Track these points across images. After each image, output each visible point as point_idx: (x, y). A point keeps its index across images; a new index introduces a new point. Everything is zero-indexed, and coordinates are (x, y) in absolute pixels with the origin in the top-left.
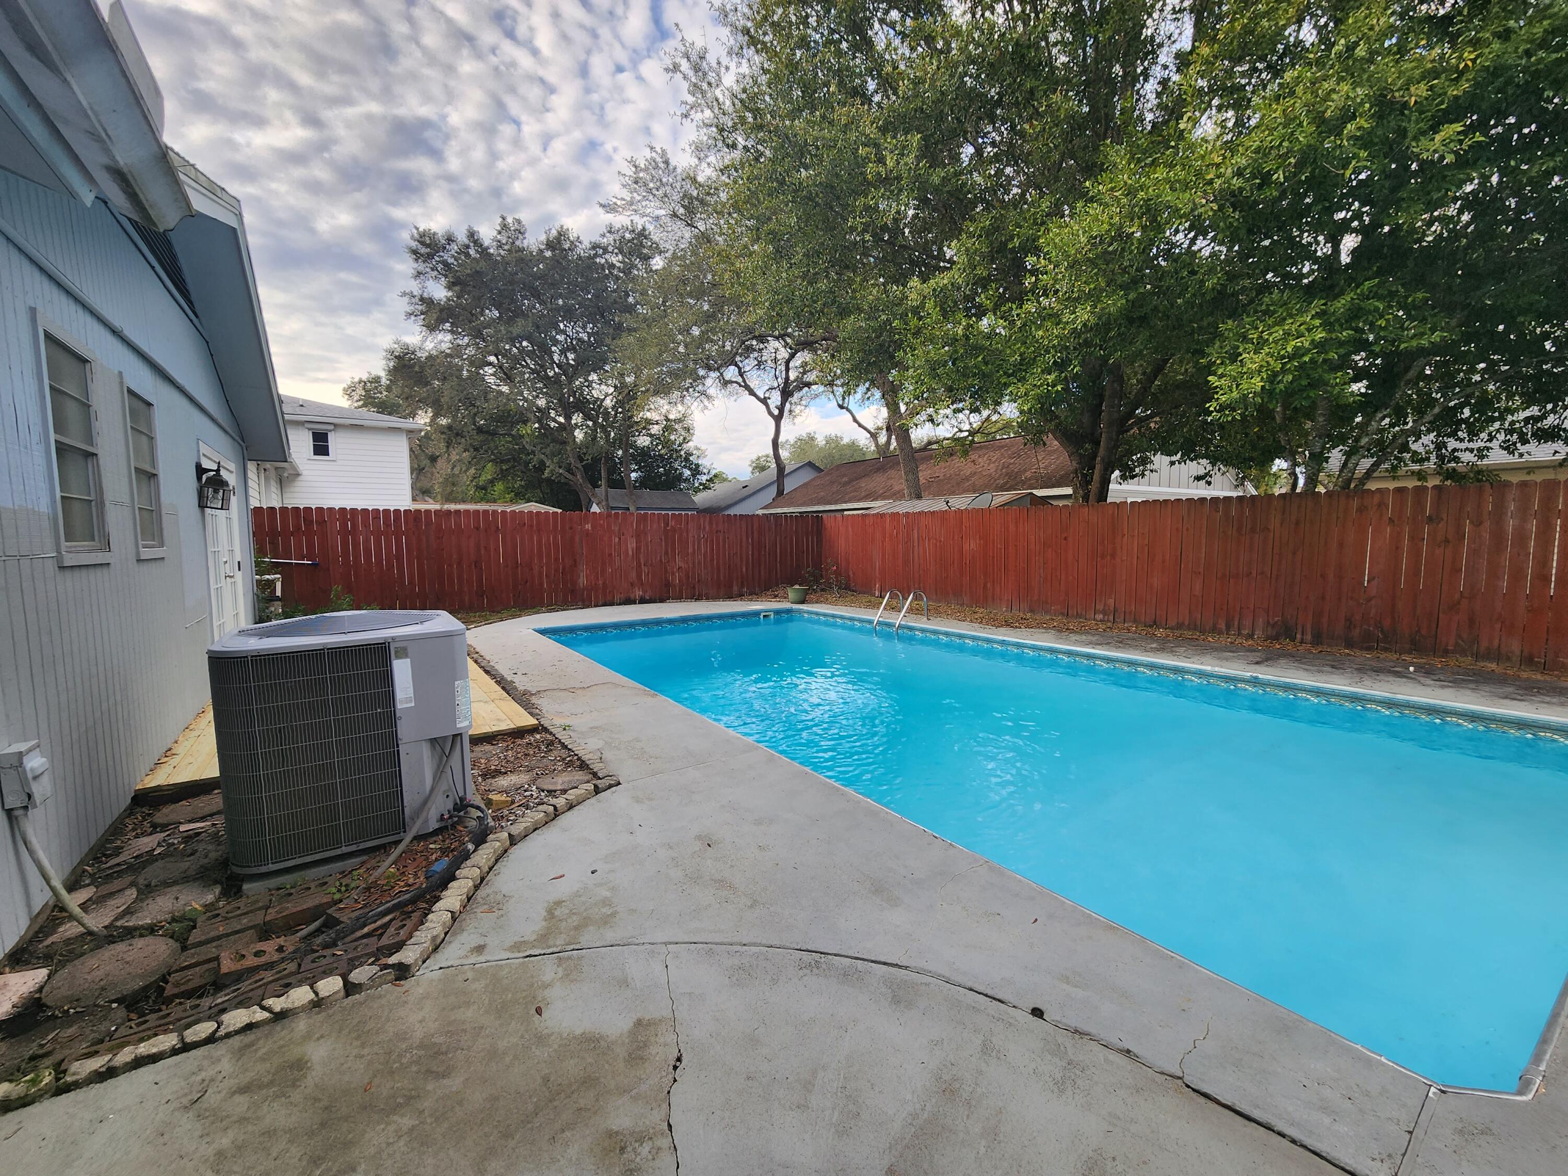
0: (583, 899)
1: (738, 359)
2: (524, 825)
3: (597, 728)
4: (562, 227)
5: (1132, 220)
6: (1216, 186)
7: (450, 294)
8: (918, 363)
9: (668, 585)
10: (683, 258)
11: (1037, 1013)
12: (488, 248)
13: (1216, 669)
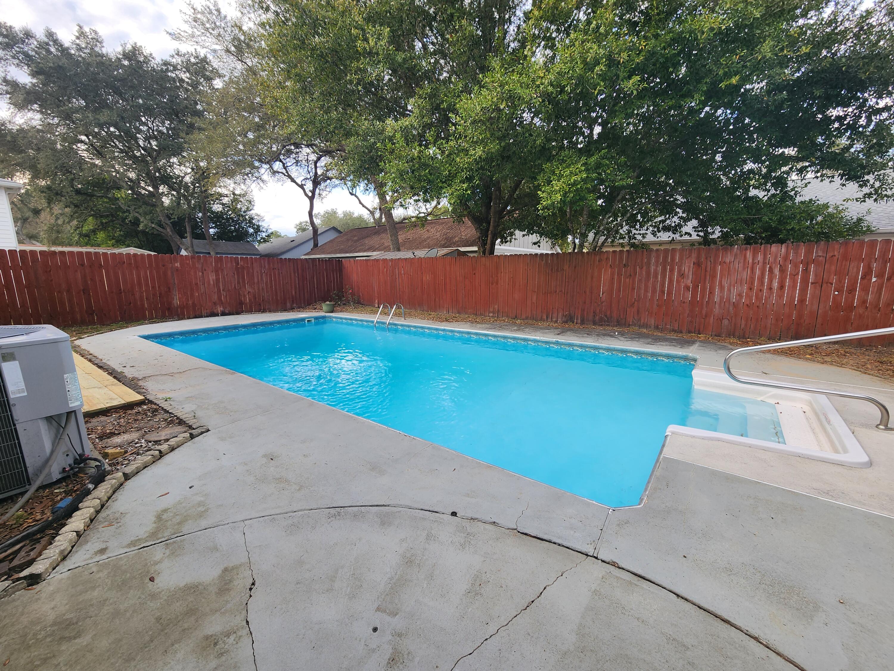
0: (183, 505)
1: (282, 157)
2: (136, 466)
3: (191, 397)
4: (135, 44)
5: (503, 101)
6: (541, 88)
7: (35, 81)
8: (392, 170)
9: (241, 303)
10: (237, 83)
11: (454, 514)
12: (68, 49)
13: (541, 338)
